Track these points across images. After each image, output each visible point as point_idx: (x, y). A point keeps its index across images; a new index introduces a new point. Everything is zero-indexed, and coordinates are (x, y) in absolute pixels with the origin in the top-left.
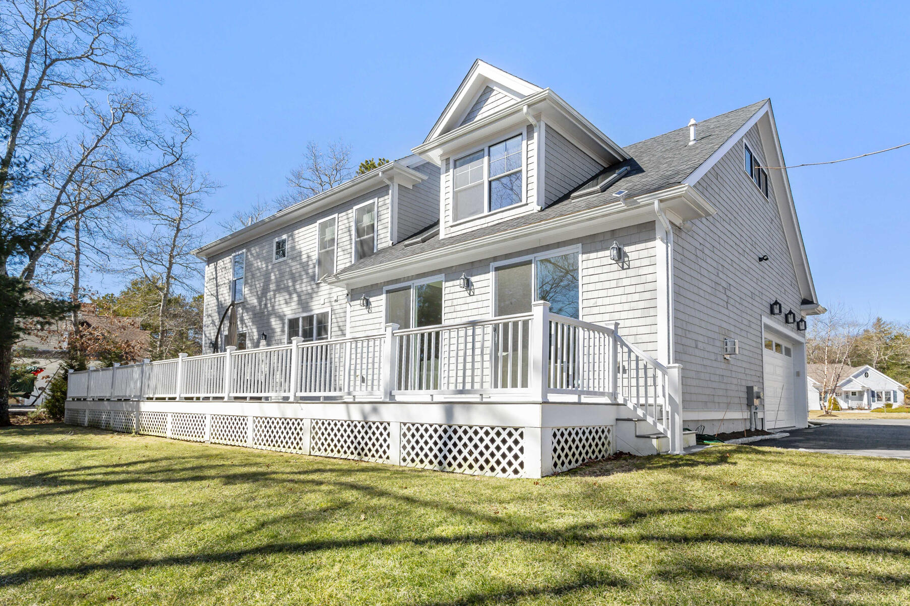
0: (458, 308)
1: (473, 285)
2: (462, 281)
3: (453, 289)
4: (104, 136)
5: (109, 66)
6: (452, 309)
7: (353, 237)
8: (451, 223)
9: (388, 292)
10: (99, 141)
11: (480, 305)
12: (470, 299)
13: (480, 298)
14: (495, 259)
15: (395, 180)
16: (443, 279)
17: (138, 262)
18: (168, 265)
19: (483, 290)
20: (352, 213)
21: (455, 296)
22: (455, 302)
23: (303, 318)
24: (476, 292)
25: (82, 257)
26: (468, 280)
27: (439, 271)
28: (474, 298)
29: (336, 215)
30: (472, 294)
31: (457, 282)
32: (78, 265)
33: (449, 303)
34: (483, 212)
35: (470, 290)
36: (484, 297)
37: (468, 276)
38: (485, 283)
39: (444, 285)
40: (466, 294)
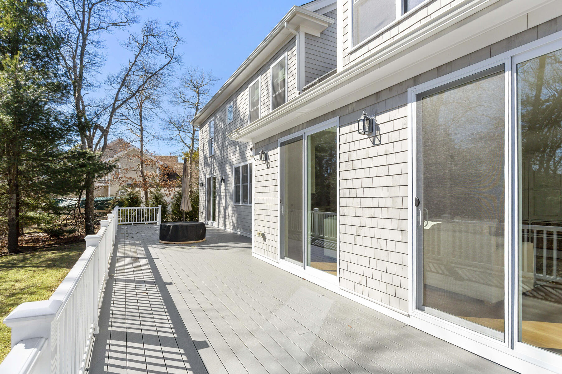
0: (357, 164)
1: (379, 129)
2: (361, 123)
3: (350, 138)
4: (139, 54)
5: (127, 2)
6: (349, 166)
7: (271, 94)
8: (350, 49)
9: (282, 144)
10: (136, 58)
11: (391, 159)
12: (374, 151)
13: (390, 148)
14: (416, 80)
15: (301, 29)
16: (338, 124)
17: (177, 132)
18: (192, 133)
19: (395, 136)
20: (270, 72)
21: (352, 146)
22: (353, 156)
23: (242, 166)
24: (385, 139)
25: (144, 133)
26: (371, 122)
27: (333, 114)
28: (381, 149)
29: (259, 78)
30: (377, 142)
31: (354, 127)
32: (142, 137)
33: (344, 157)
34: (394, 18)
35: (375, 136)
36: (398, 147)
37: (372, 115)
38: (398, 124)
39: (340, 131)
40: (369, 143)
